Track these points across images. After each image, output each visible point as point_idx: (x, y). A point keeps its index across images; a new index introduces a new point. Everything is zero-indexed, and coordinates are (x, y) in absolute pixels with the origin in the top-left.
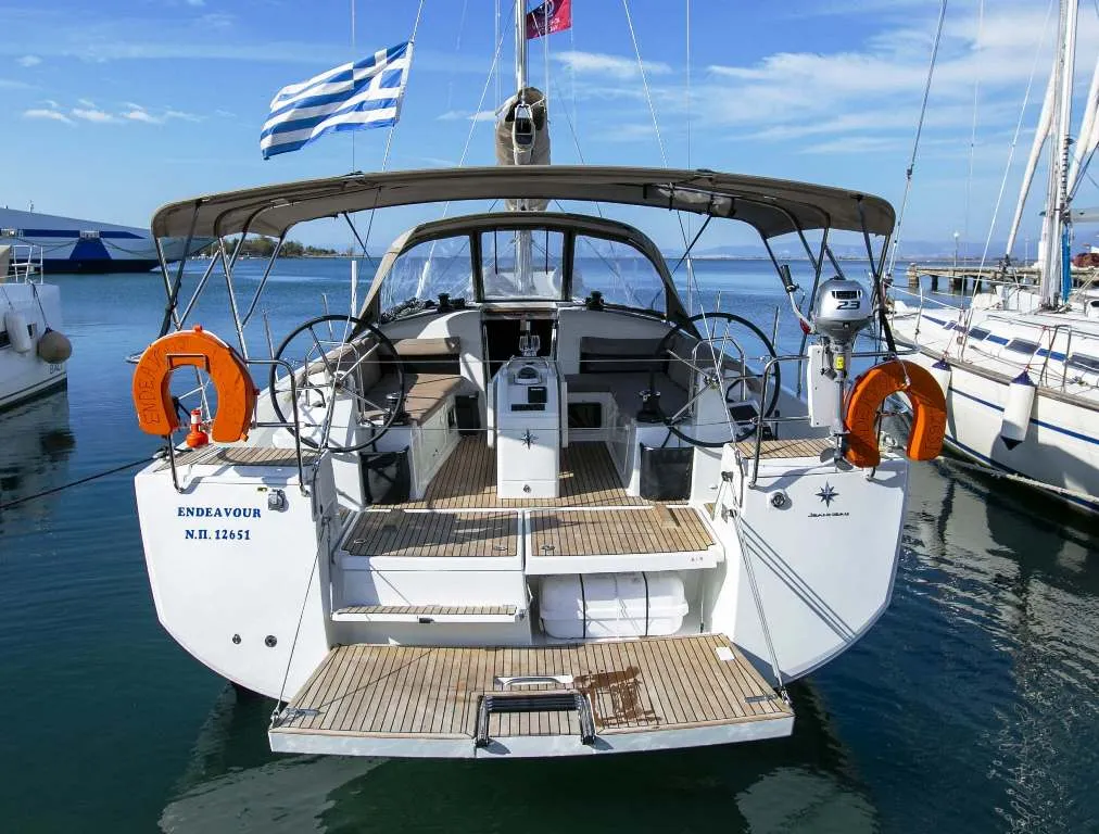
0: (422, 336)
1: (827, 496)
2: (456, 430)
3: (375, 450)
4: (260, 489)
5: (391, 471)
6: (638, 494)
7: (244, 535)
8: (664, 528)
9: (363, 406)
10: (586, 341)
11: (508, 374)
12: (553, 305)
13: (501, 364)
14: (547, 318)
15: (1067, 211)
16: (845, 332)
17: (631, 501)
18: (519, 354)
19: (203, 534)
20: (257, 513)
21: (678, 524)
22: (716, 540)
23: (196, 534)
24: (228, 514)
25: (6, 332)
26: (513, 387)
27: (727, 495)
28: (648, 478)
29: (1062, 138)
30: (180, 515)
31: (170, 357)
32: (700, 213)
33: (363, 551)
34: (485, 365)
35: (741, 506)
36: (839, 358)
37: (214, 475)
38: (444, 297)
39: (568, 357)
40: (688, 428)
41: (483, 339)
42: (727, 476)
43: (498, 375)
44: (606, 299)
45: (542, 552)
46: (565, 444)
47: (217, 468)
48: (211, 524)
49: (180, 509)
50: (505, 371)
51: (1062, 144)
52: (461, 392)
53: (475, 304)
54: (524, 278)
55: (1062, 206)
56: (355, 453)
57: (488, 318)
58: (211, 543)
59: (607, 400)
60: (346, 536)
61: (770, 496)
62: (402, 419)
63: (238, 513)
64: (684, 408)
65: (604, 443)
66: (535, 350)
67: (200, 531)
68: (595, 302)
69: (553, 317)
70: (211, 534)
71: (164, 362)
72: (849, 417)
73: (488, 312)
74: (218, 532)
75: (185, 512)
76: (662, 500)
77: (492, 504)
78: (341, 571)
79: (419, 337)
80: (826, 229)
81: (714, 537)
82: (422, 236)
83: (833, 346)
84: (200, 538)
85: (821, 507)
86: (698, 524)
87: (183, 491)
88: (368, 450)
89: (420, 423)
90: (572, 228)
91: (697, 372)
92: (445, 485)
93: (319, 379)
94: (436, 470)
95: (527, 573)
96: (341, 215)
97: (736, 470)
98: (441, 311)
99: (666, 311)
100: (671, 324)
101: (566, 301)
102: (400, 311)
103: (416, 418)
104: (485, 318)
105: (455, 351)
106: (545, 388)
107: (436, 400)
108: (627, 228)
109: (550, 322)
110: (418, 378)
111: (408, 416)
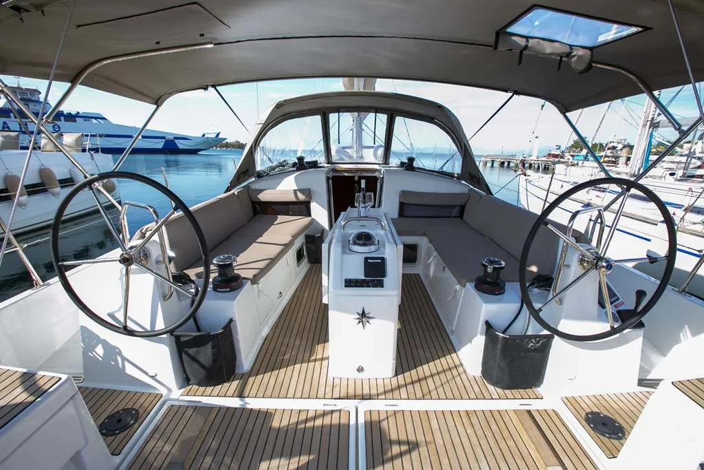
0: (279, 188)
6: (480, 375)
10: (404, 194)
11: (343, 237)
12: (377, 167)
15: (655, 121)
17: (476, 390)
26: (348, 256)
34: (329, 212)
38: (301, 159)
39: (390, 204)
41: (329, 190)
52: (310, 232)
53: (326, 165)
54: (357, 153)
57: (334, 174)
59: (423, 243)
65: (418, 275)
69: (376, 174)
73: (334, 170)
76: (510, 389)
89: (255, 280)
96: (210, 89)
98: (298, 170)
99: (460, 172)
100: (463, 182)
101: (385, 164)
102: (273, 169)
103: (251, 277)
104: (331, 175)
105: (307, 200)
106: (383, 259)
107: (282, 247)
108: (440, 107)
109: (376, 179)
110: (277, 218)
111: (238, 277)
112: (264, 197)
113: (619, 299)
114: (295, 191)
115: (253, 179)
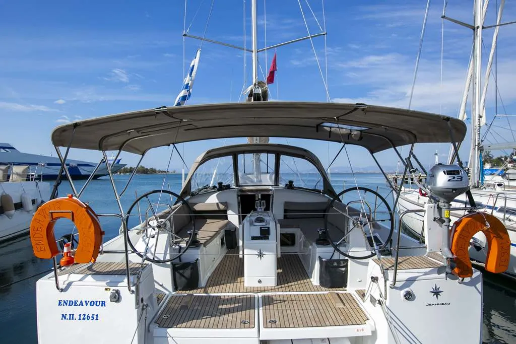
0: (207, 202)
1: (437, 293)
2: (225, 246)
3: (180, 261)
4: (106, 289)
5: (187, 273)
6: (319, 284)
7: (95, 317)
8: (337, 307)
9: (174, 238)
10: (286, 204)
11: (250, 220)
12: (270, 188)
13: (246, 216)
14: (268, 193)
15: (481, 146)
16: (449, 195)
17: (316, 289)
18: (255, 210)
19: (72, 317)
20: (103, 304)
21: (344, 305)
22: (369, 317)
23: (68, 317)
24: (87, 305)
25: (21, 202)
26: (252, 227)
27: (375, 291)
28: (324, 275)
29: (477, 116)
30: (59, 305)
31: (52, 213)
32: (340, 142)
33: (165, 326)
34: (239, 216)
35: (386, 299)
36: (446, 211)
37: (79, 280)
38: (220, 184)
39: (278, 210)
40: (344, 248)
41: (239, 203)
42: (375, 279)
43: (245, 221)
44: (295, 184)
45: (269, 324)
46: (279, 256)
47: (82, 276)
48: (77, 310)
49: (60, 301)
50: (248, 219)
51: (477, 118)
52: (228, 228)
53: (235, 187)
54: (257, 177)
55: (479, 144)
56: (169, 263)
57: (241, 193)
58: (76, 322)
59: (297, 232)
60: (160, 311)
61: (403, 292)
62: (195, 243)
63: (93, 303)
64: (343, 239)
65: (297, 254)
66: (263, 208)
67: (70, 315)
68: (290, 186)
69: (270, 193)
70: (76, 316)
71: (48, 215)
72: (453, 246)
73: (241, 191)
74: (80, 315)
75: (62, 303)
76: (331, 288)
77: (241, 290)
78: (152, 337)
79: (206, 202)
80: (413, 144)
81: (368, 316)
82: (211, 155)
83: (441, 204)
84: (70, 319)
85: (433, 299)
86: (355, 304)
87: (62, 290)
88: (177, 261)
89: (205, 244)
90: (279, 152)
91: (349, 218)
92: (217, 279)
93: (154, 223)
94: (214, 268)
95: (261, 339)
96: (172, 145)
97: (380, 276)
98: (219, 190)
99: (323, 189)
100: (326, 195)
101: (276, 185)
102: (200, 190)
103: (203, 243)
104: (239, 193)
105: (225, 209)
106: (269, 228)
107: (215, 232)
108: (305, 151)
109: (269, 195)
110: (207, 221)
111: (198, 242)
112: (198, 207)
113: (382, 244)
114: (217, 203)
115: (189, 197)
